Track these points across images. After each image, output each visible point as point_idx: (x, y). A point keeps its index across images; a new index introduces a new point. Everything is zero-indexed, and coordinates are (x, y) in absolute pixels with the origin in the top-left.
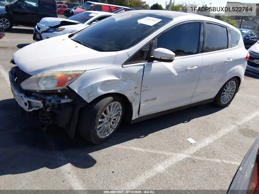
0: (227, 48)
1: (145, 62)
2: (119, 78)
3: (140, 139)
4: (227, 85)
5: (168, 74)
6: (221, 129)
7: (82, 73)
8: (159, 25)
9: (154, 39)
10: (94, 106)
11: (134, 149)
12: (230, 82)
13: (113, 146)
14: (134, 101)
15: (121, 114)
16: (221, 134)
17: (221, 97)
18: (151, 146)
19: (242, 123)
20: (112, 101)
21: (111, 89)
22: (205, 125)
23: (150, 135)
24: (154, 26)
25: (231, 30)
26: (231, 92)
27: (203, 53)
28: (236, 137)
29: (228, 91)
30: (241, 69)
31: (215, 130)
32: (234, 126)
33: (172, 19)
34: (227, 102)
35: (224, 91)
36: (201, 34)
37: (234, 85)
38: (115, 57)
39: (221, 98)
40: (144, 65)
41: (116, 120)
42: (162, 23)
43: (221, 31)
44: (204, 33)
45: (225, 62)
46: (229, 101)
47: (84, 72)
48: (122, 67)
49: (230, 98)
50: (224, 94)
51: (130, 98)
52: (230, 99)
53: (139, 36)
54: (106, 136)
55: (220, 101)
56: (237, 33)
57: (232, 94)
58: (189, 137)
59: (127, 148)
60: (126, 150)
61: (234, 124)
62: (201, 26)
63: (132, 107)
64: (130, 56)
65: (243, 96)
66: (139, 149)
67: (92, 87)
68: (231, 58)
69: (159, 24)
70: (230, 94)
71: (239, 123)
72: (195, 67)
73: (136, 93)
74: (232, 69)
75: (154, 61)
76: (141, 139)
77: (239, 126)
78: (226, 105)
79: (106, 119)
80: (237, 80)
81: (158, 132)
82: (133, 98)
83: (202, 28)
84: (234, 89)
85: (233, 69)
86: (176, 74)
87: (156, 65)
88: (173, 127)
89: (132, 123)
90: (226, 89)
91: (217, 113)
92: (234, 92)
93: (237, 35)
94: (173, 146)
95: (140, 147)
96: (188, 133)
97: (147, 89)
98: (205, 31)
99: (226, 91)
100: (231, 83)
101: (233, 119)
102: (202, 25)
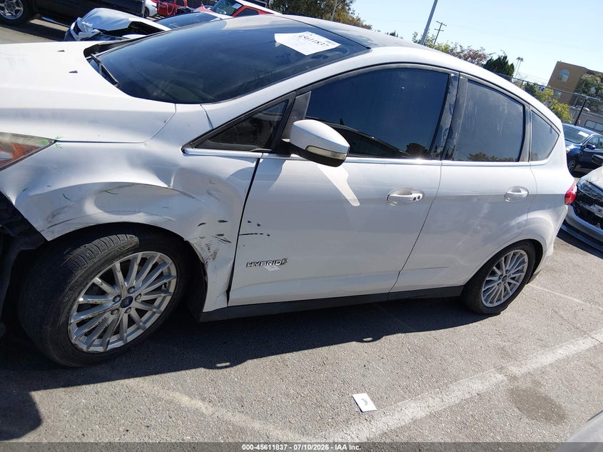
0: (518, 160)
1: (263, 152)
2: (168, 182)
3: (217, 371)
4: (503, 258)
5: (331, 200)
6: (461, 381)
7: (42, 146)
8: (327, 57)
9: (299, 91)
10: (68, 253)
11: (185, 400)
12: (512, 252)
13: (122, 382)
14: (214, 259)
15: (172, 289)
16: (457, 393)
17: (480, 289)
18: (240, 400)
19: (524, 370)
20: (136, 249)
21: (135, 212)
22: (421, 358)
23: (250, 364)
24: (312, 58)
25: (537, 115)
26: (513, 279)
27: (445, 159)
28: (498, 413)
29: (504, 274)
30: (547, 224)
31: (441, 379)
32: (500, 377)
33: (369, 48)
34: (499, 303)
35: (494, 274)
36: (447, 106)
37: (523, 262)
38: (165, 119)
39: (483, 290)
40: (259, 159)
41: (157, 303)
42: (338, 52)
43: (506, 112)
44: (456, 106)
45: (506, 196)
46: (503, 300)
47: (51, 144)
48: (183, 151)
49: (508, 293)
50: (491, 281)
51: (202, 249)
52: (506, 298)
53: (259, 76)
54: (110, 347)
55: (479, 297)
56: (551, 125)
57: (515, 284)
58: (362, 389)
59: (162, 393)
60: (157, 399)
61: (501, 369)
62: (452, 85)
63: (205, 274)
64: (215, 127)
65: (545, 292)
66: (199, 404)
67: (66, 193)
68: (523, 188)
69: (328, 54)
70: (510, 284)
71: (515, 370)
72: (415, 195)
73: (221, 237)
74: (523, 218)
75: (293, 155)
76: (221, 371)
77: (514, 378)
78: (495, 312)
79: (111, 298)
80: (534, 249)
81: (278, 357)
82: (212, 251)
83: (453, 92)
84: (521, 271)
85: (526, 221)
86: (357, 204)
87: (295, 167)
88: (327, 347)
89: (202, 320)
90: (499, 267)
91: (462, 329)
92: (521, 280)
93: (551, 132)
94: (303, 409)
95: (203, 400)
96: (364, 376)
97: (259, 230)
98: (461, 101)
99: (499, 273)
100: (514, 254)
101: (504, 353)
102: (455, 83)
